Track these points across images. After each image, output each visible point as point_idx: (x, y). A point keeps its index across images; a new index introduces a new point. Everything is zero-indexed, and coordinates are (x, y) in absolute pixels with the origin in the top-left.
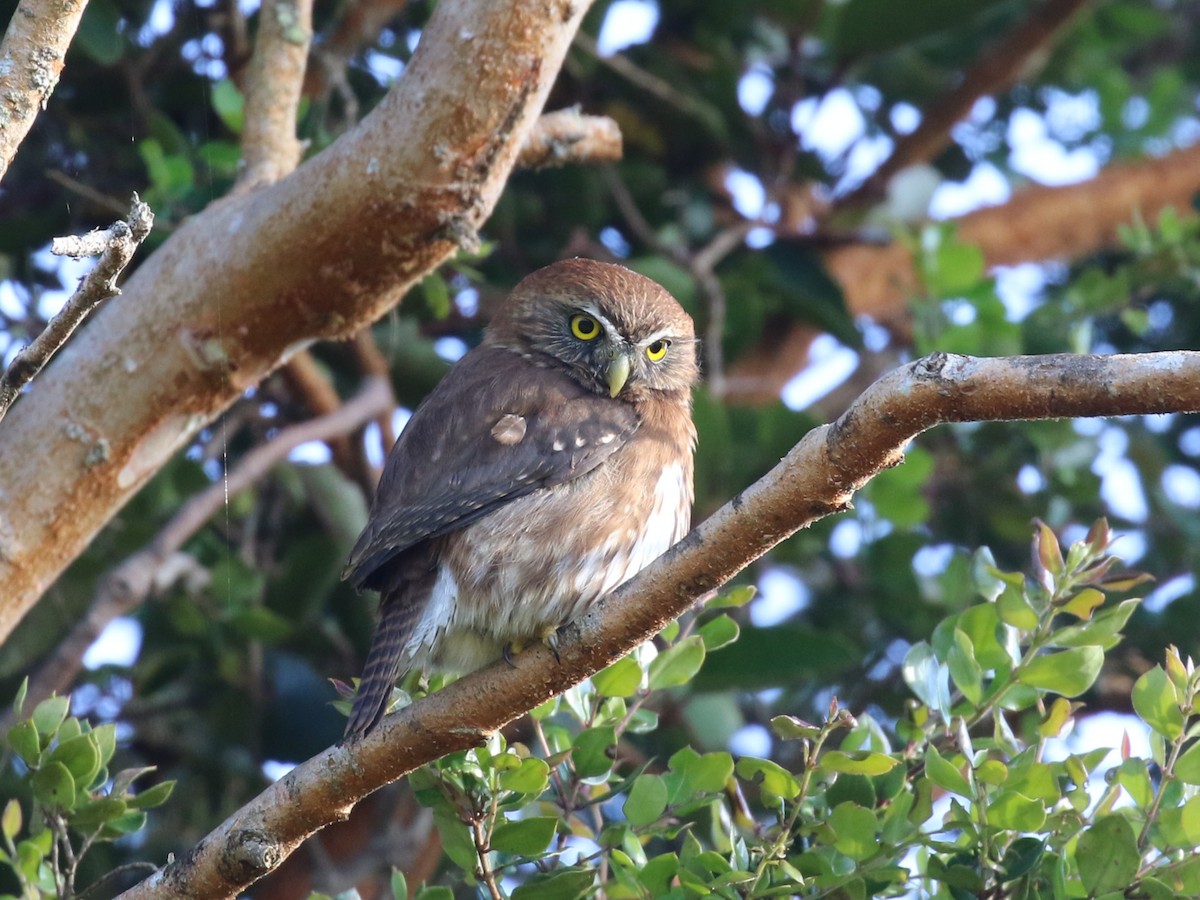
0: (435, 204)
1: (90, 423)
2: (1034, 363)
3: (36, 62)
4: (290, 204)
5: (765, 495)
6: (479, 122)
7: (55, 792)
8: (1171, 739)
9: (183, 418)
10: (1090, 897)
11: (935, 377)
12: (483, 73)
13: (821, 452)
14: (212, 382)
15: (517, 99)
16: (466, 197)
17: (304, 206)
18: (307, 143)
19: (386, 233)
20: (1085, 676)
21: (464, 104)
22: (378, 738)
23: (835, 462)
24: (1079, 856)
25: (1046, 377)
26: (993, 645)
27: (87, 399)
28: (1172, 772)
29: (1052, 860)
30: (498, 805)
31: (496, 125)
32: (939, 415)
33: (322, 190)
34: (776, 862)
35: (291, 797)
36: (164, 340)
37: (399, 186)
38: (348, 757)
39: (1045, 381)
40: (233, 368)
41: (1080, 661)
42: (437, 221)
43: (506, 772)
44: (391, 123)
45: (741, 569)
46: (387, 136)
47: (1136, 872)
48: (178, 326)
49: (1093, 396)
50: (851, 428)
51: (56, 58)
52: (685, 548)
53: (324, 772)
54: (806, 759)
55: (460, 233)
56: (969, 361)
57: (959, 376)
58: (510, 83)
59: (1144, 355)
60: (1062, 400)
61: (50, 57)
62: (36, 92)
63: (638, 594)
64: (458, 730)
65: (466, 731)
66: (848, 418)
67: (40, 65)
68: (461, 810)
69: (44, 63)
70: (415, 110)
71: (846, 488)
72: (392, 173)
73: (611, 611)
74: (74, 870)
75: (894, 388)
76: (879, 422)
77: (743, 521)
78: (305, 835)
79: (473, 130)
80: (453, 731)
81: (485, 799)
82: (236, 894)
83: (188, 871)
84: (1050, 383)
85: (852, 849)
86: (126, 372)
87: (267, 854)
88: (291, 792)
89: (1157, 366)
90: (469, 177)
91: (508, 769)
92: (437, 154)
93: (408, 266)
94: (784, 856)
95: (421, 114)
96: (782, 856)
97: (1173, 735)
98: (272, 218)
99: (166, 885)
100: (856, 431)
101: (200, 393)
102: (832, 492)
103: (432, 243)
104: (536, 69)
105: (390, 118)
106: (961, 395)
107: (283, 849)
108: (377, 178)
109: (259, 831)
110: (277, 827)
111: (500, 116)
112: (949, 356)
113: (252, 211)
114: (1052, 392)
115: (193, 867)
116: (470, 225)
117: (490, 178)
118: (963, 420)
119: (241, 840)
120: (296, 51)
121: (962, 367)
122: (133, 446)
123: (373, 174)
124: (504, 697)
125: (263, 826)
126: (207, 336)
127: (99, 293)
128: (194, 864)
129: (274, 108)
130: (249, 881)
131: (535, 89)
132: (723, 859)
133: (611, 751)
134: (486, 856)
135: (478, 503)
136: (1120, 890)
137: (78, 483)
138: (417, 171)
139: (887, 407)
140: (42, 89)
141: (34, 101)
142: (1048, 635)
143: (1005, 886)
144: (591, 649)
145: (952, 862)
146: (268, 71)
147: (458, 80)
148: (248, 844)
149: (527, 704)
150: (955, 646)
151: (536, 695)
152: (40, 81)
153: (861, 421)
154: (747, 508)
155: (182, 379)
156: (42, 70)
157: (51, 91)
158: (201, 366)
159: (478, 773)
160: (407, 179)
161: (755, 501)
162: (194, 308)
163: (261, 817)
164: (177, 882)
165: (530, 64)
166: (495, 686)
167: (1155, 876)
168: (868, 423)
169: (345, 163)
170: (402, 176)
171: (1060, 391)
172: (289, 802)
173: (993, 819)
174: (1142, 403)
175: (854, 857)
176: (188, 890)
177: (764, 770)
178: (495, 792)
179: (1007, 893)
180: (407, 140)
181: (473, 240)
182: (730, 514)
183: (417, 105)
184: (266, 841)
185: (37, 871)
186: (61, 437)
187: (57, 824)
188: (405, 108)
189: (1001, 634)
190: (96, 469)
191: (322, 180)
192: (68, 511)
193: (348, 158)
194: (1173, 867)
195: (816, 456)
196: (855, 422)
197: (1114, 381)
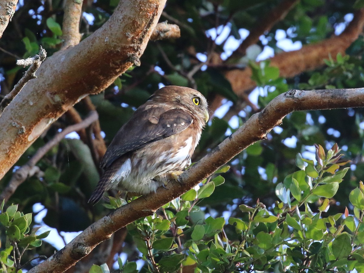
0: (126, 51)
1: (19, 122)
2: (323, 92)
3: (8, 7)
4: (80, 52)
5: (239, 135)
6: (139, 25)
7: (14, 234)
8: (362, 210)
9: (48, 119)
10: (337, 260)
11: (292, 97)
12: (141, 10)
13: (257, 121)
14: (57, 108)
15: (151, 18)
16: (136, 48)
17: (85, 52)
18: (83, 34)
19: (111, 60)
20: (333, 192)
21: (135, 19)
22: (120, 213)
23: (261, 124)
24: (333, 247)
25: (327, 96)
26: (304, 183)
27: (18, 114)
28: (362, 220)
29: (325, 249)
30: (155, 234)
31: (145, 26)
32: (294, 109)
33: (91, 48)
34: (241, 250)
35: (93, 232)
36: (41, 95)
37: (115, 45)
38: (110, 219)
39: (326, 97)
40: (63, 103)
41: (332, 187)
42: (127, 56)
43: (157, 224)
44: (112, 26)
45: (232, 158)
46: (111, 30)
47: (351, 252)
48: (46, 90)
49: (342, 102)
50: (266, 113)
51: (14, 5)
52: (214, 152)
53: (103, 224)
54: (250, 218)
55: (134, 60)
56: (302, 92)
57: (300, 97)
58: (149, 13)
59: (357, 89)
60: (332, 103)
61: (12, 5)
62: (8, 16)
63: (200, 166)
64: (145, 210)
65: (147, 210)
66: (265, 110)
67: (9, 8)
68: (143, 236)
69: (11, 7)
70: (120, 22)
71: (265, 132)
72: (113, 41)
73: (191, 172)
74: (20, 259)
75: (279, 101)
76: (275, 111)
77: (232, 143)
78: (97, 244)
79: (138, 28)
80: (143, 210)
81: (150, 232)
82: (76, 263)
83: (61, 255)
84: (328, 98)
85: (263, 246)
86: (30, 105)
87: (86, 250)
88: (92, 231)
89: (362, 92)
90: (137, 42)
91: (158, 223)
92: (127, 35)
93: (118, 70)
94: (244, 248)
95: (121, 23)
96: (243, 248)
97: (362, 209)
98: (75, 57)
99: (54, 260)
100: (268, 114)
101: (53, 112)
102: (260, 133)
103: (125, 63)
104: (157, 8)
105: (112, 24)
106: (300, 102)
107: (90, 248)
108: (108, 43)
109: (83, 243)
110: (89, 241)
111: (146, 23)
112: (296, 90)
113: (68, 55)
114: (329, 101)
115: (62, 254)
116: (137, 57)
117: (143, 42)
118: (301, 110)
119: (77, 246)
120: (79, 6)
121: (301, 93)
122: (32, 129)
123: (107, 42)
124: (159, 200)
125: (84, 241)
126: (55, 94)
127: (30, 77)
128: (63, 254)
129: (72, 23)
130: (80, 259)
131: (157, 15)
132: (224, 250)
133: (187, 218)
134: (151, 250)
135: (145, 141)
136: (346, 257)
137: (16, 140)
138: (121, 40)
139: (277, 106)
140: (10, 15)
141: (8, 19)
142: (321, 179)
143: (310, 257)
144: (185, 184)
145: (294, 250)
146: (70, 12)
147: (133, 12)
148: (80, 247)
149: (166, 201)
150: (292, 183)
151: (169, 199)
152: (9, 12)
153: (269, 111)
154: (233, 139)
155: (47, 107)
156: (10, 9)
157: (13, 15)
158: (53, 103)
159: (148, 224)
160: (118, 43)
161: (236, 137)
162: (50, 85)
163: (83, 238)
164: (57, 259)
165: (155, 7)
166: (156, 196)
167: (357, 253)
168: (271, 112)
169: (98, 39)
170: (116, 42)
171: (331, 100)
172: (92, 234)
173: (307, 236)
174: (357, 103)
175: (264, 249)
176: (61, 262)
177: (237, 222)
178: (153, 231)
179: (310, 259)
180: (117, 31)
181: (138, 61)
182: (228, 141)
183: (120, 20)
184: (85, 246)
185: (7, 260)
186: (10, 126)
187: (15, 244)
188: (116, 21)
189: (306, 179)
190: (21, 136)
191: (91, 44)
192: (13, 149)
193: (99, 37)
194: (362, 250)
195: (255, 123)
196: (267, 112)
197: (348, 97)
